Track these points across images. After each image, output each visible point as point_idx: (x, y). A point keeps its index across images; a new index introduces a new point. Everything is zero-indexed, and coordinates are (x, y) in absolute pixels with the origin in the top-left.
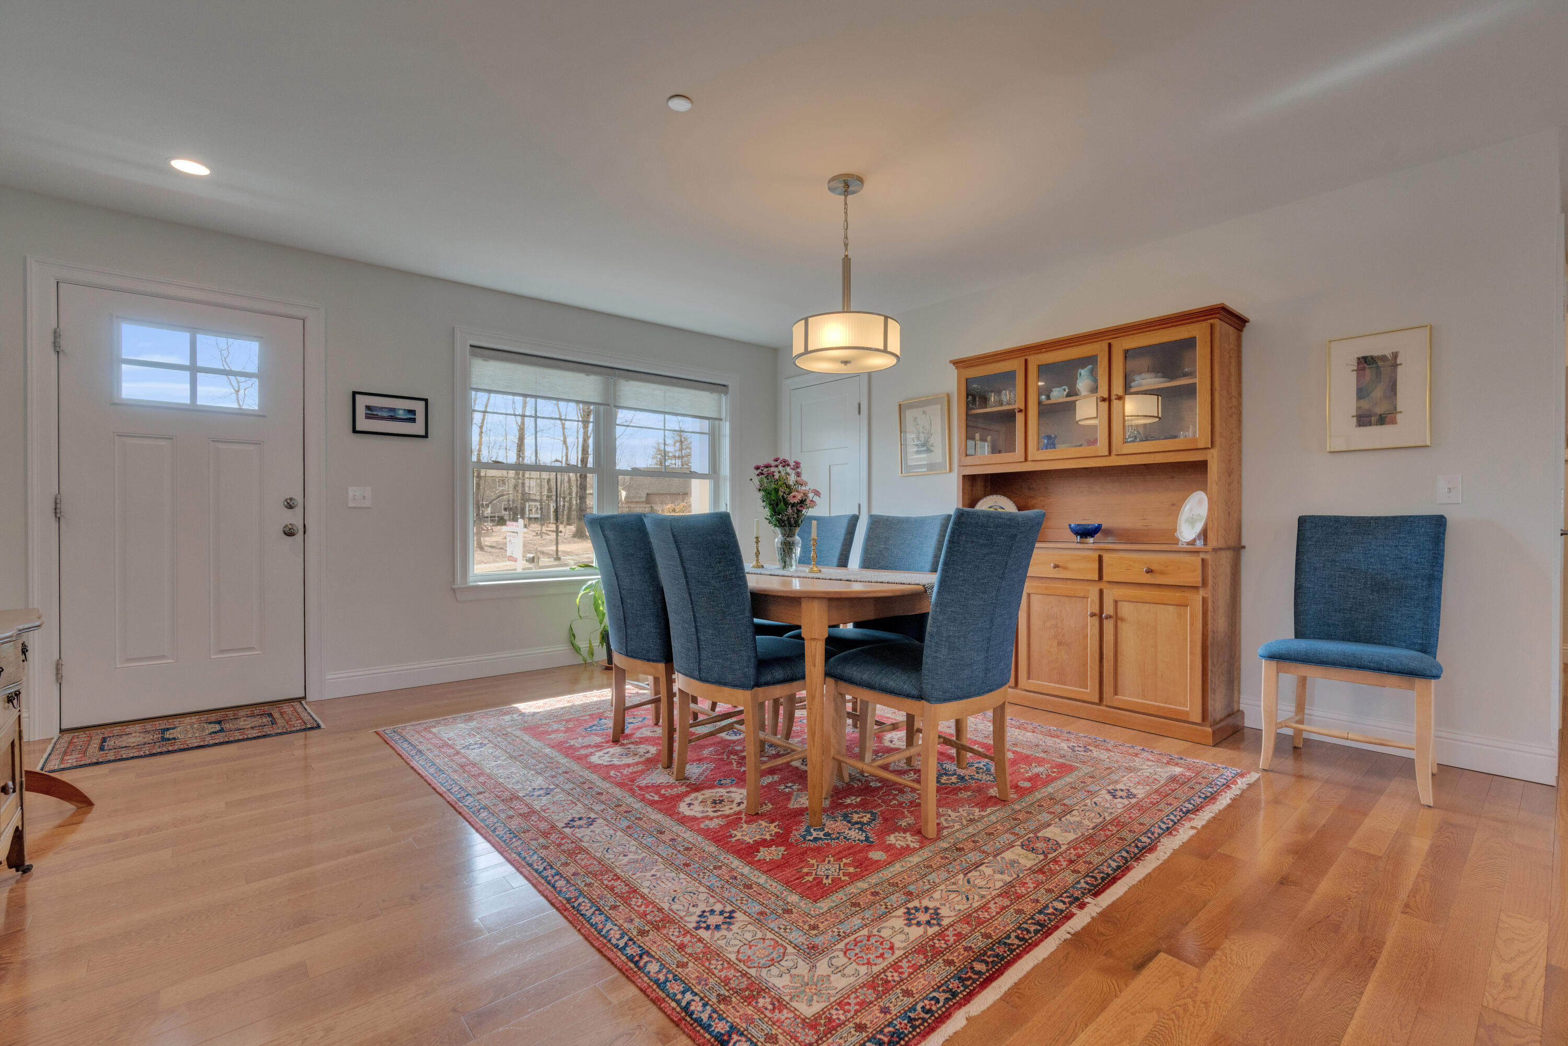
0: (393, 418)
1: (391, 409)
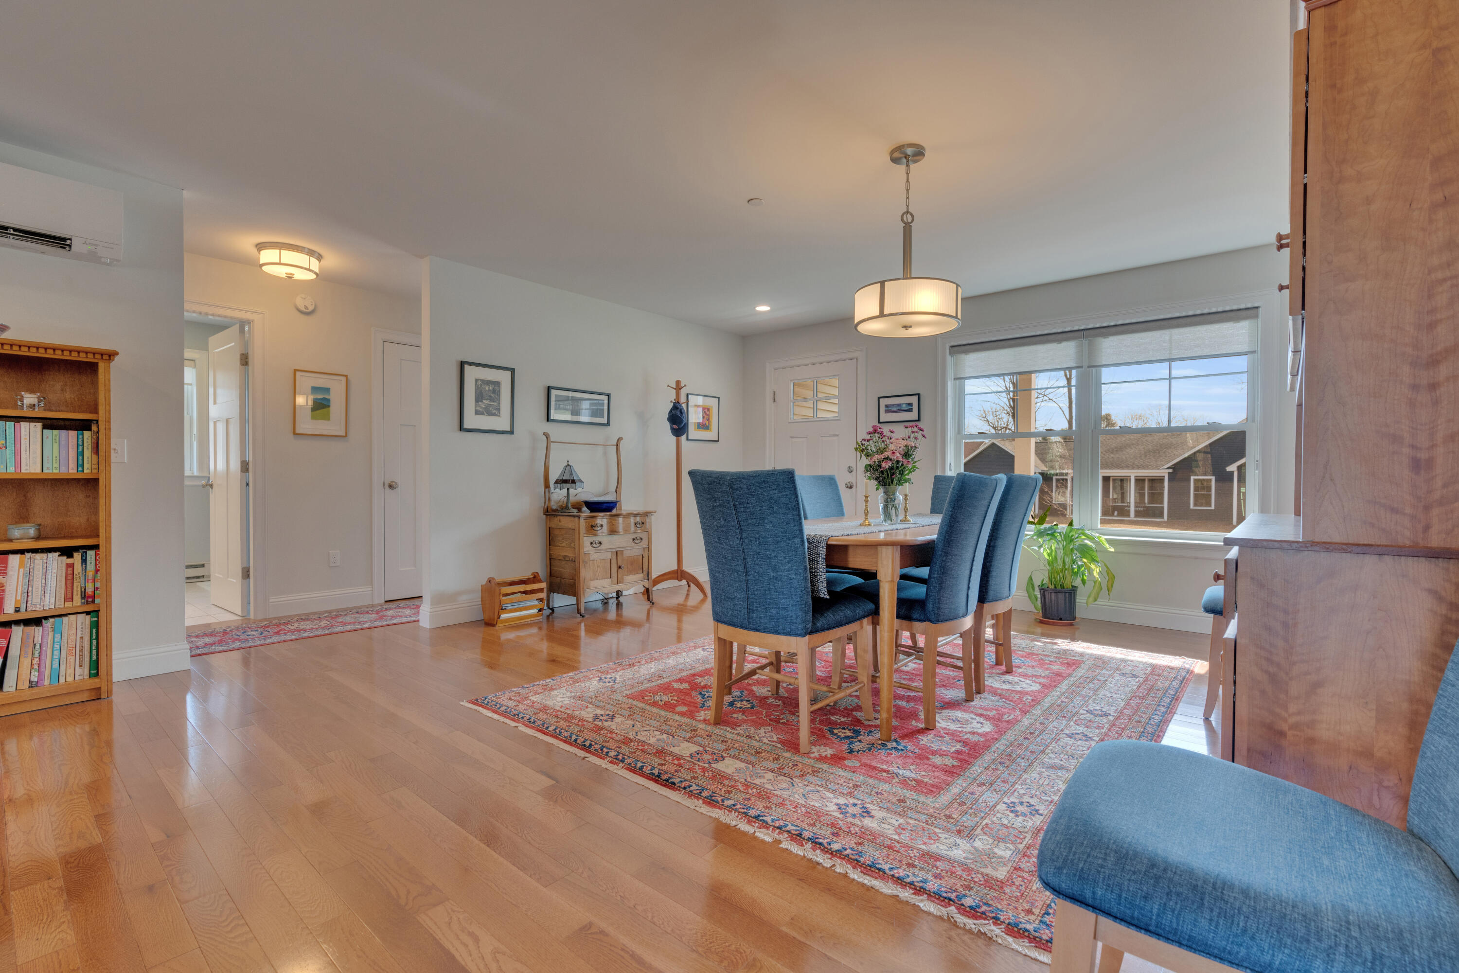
0: (900, 411)
1: (899, 405)
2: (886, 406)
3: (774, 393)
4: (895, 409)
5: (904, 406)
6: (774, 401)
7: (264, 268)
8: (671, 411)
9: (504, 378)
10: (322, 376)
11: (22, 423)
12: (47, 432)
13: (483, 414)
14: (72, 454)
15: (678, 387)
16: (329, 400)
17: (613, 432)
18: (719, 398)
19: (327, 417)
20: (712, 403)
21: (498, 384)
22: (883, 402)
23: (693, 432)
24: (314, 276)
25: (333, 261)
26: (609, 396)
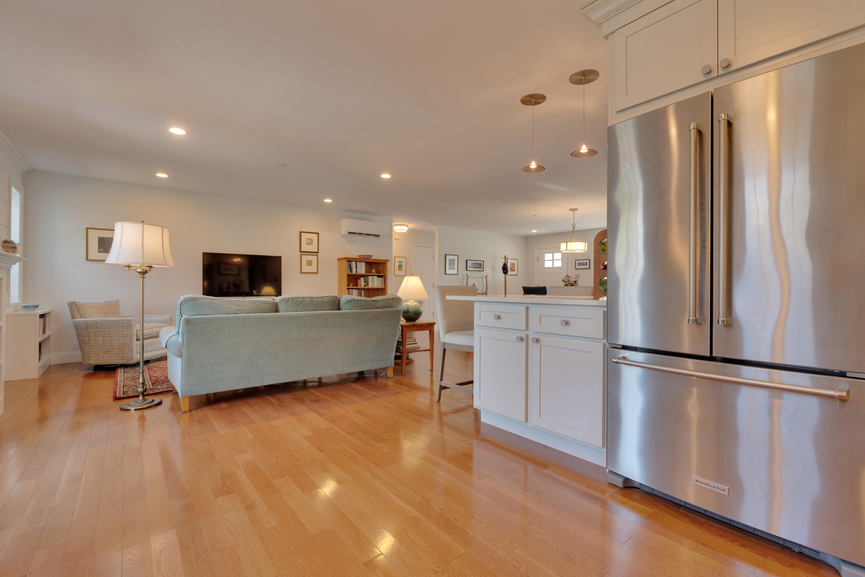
0: (583, 265)
1: (583, 263)
2: (578, 263)
3: (538, 258)
4: (581, 264)
5: (584, 263)
6: (538, 260)
7: (395, 231)
8: (503, 266)
9: (455, 258)
10: (401, 258)
11: (369, 277)
12: (378, 278)
13: (450, 269)
14: (381, 283)
15: (505, 258)
16: (402, 265)
17: (484, 273)
18: (518, 260)
19: (401, 270)
20: (516, 261)
21: (454, 260)
22: (577, 262)
23: (509, 273)
24: (406, 231)
25: (411, 226)
26: (483, 261)
